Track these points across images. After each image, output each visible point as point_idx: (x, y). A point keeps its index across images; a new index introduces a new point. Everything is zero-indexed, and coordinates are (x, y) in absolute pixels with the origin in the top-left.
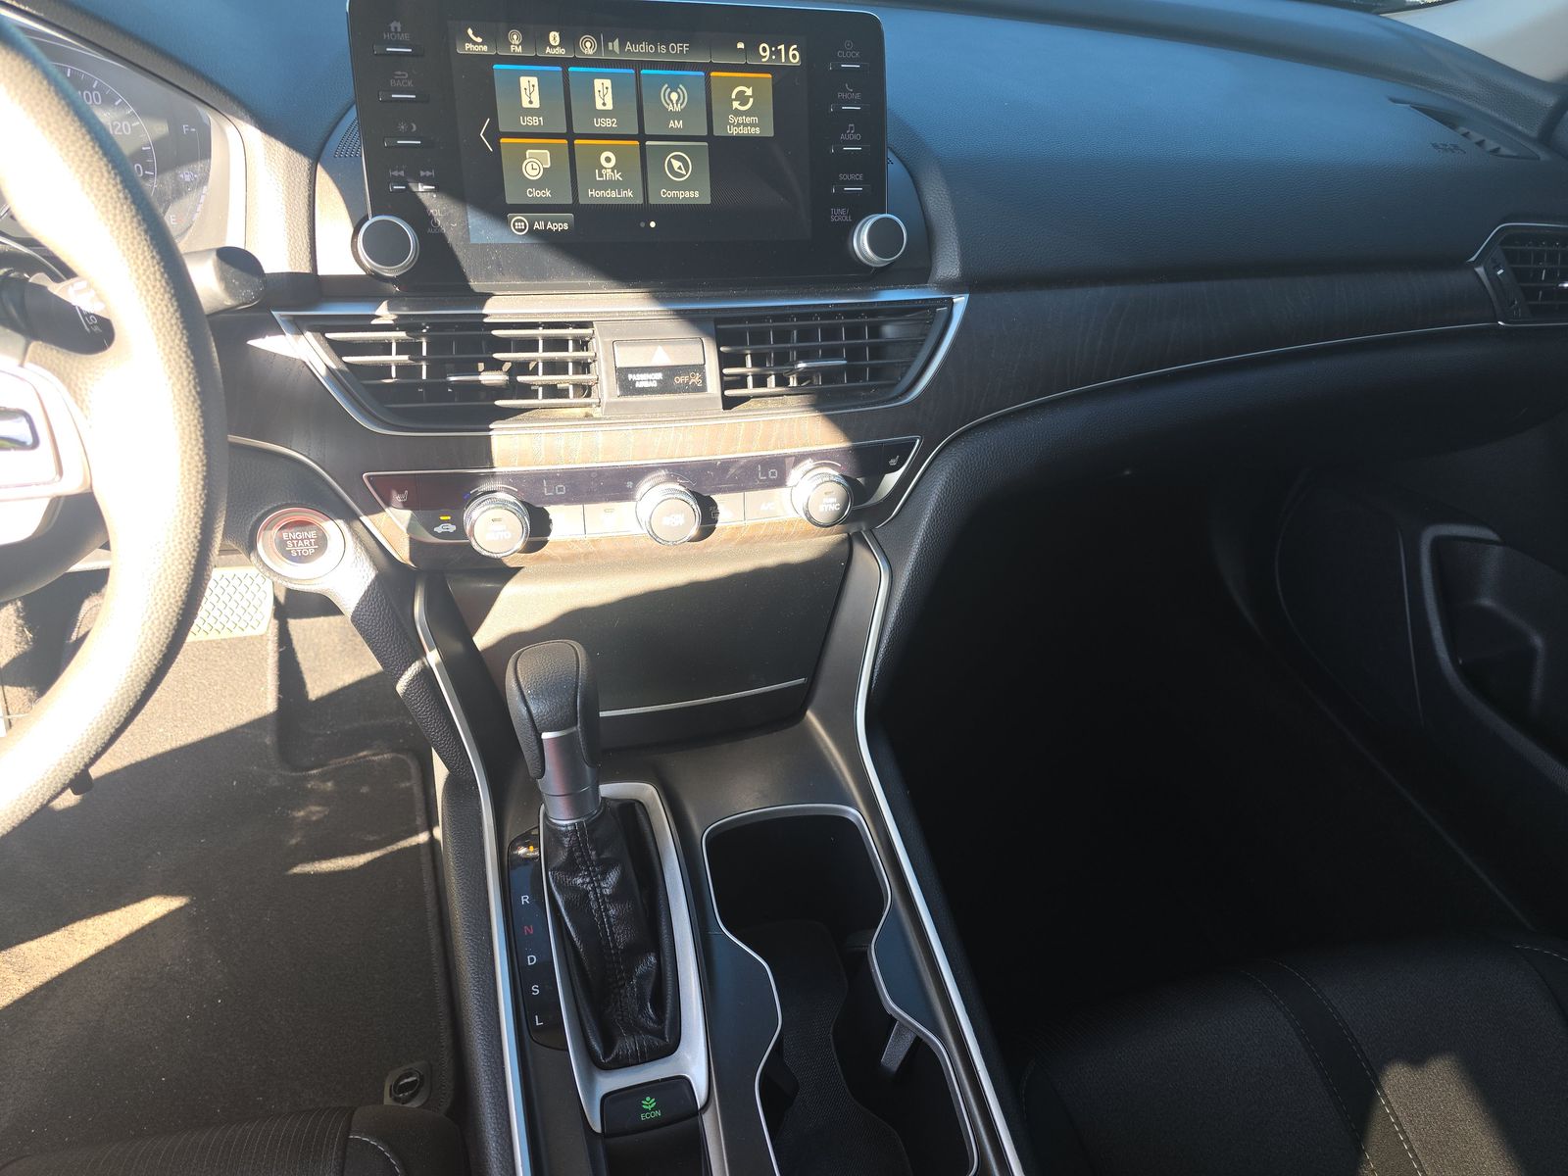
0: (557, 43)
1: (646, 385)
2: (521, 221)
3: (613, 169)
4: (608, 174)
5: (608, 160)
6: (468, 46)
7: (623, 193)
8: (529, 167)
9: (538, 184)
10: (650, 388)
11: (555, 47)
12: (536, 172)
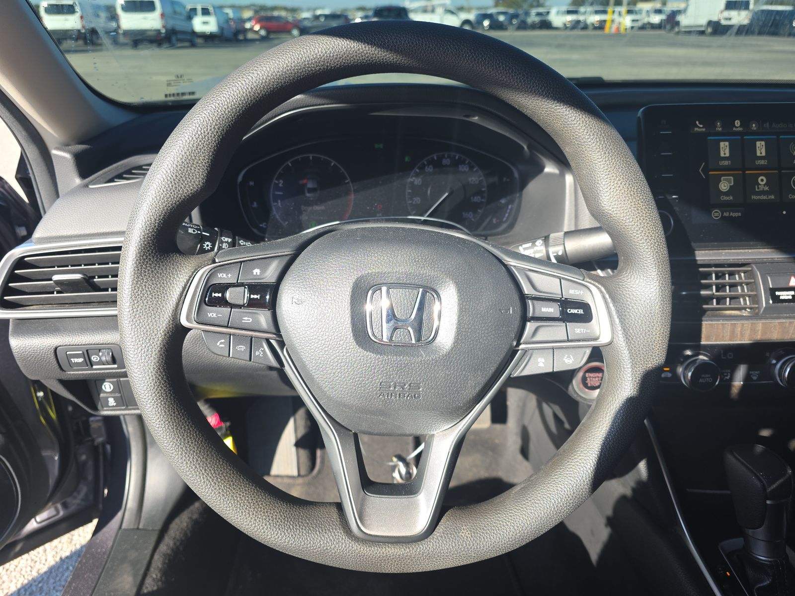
0: (739, 125)
1: (786, 298)
2: (718, 212)
3: (764, 185)
4: (761, 188)
5: (762, 180)
6: (696, 129)
7: (770, 197)
8: (723, 185)
9: (726, 194)
10: (789, 299)
11: (738, 127)
12: (726, 188)
